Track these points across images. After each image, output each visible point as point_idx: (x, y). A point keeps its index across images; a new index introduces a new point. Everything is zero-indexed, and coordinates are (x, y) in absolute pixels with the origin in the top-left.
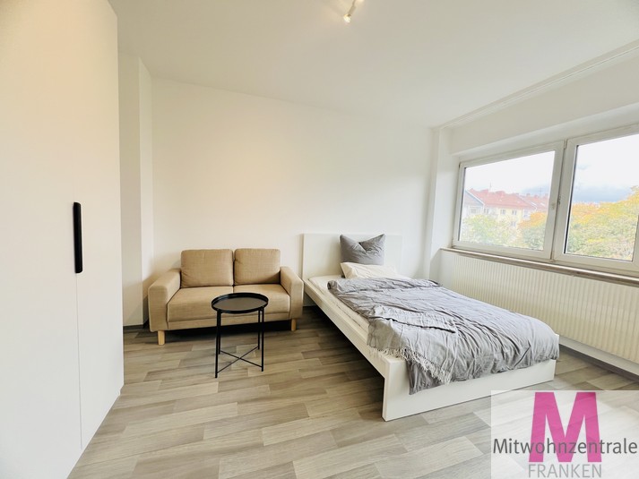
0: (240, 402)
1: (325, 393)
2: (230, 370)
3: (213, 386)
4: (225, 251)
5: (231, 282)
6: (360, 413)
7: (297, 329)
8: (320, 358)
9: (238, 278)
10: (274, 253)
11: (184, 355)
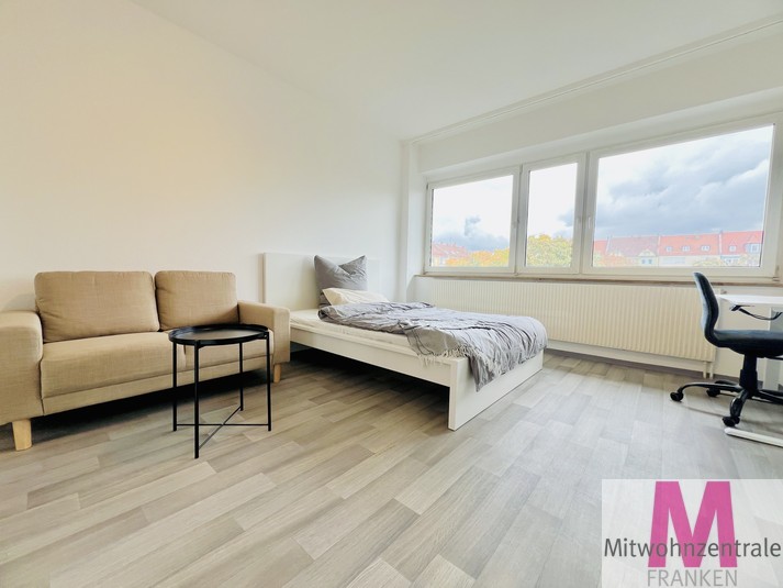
0: (266, 471)
1: (372, 428)
2: (215, 443)
3: (203, 469)
4: (137, 274)
5: (157, 325)
6: (426, 432)
7: (281, 379)
8: (337, 399)
9: (167, 317)
10: (226, 278)
11: (100, 448)
